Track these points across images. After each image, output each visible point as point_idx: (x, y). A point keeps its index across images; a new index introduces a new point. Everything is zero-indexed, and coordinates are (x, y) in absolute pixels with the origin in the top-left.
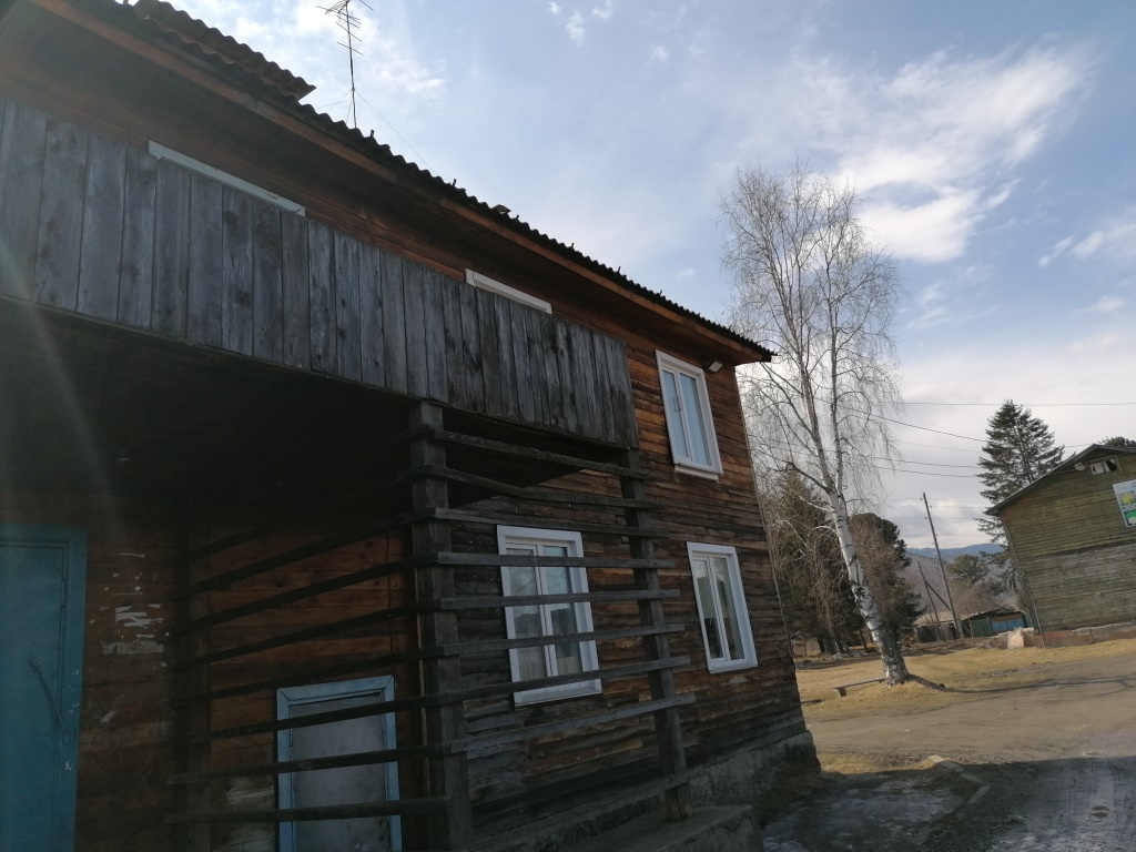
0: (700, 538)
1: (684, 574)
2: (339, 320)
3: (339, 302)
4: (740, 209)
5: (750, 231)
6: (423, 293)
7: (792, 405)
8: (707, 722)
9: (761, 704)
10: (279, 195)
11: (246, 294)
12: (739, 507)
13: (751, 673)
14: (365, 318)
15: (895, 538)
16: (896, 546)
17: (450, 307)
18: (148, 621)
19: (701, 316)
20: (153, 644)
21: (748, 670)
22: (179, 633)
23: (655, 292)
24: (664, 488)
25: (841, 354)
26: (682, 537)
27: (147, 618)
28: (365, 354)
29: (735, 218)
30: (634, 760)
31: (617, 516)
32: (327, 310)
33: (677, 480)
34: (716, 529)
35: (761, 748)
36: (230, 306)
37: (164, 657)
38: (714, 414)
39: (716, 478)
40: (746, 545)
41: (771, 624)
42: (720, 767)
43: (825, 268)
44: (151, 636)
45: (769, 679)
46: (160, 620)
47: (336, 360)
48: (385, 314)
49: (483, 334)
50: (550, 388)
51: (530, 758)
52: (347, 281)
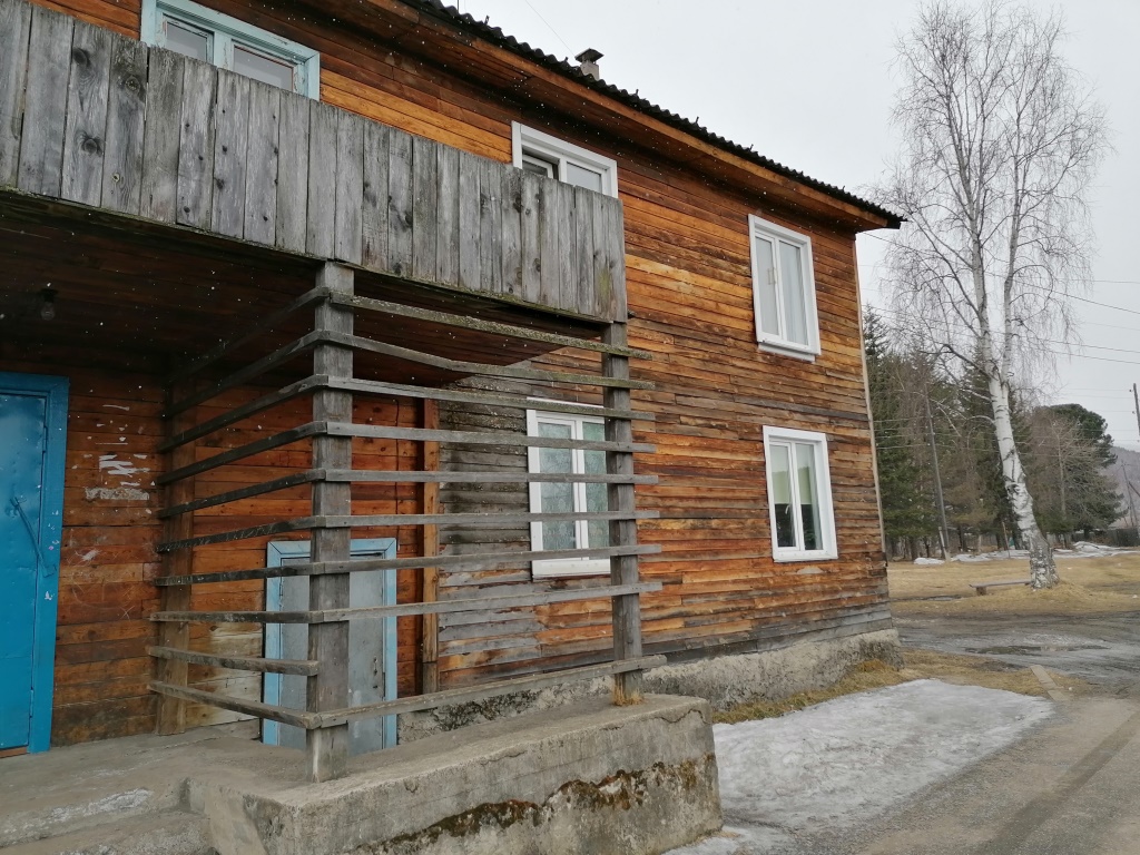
0: (782, 422)
1: (754, 459)
2: (217, 169)
3: (219, 149)
4: (919, 49)
5: (929, 75)
6: (337, 141)
7: (957, 279)
8: (766, 610)
9: (838, 596)
10: (291, 39)
11: (96, 140)
12: (837, 391)
13: (830, 566)
14: (253, 168)
15: (1101, 432)
16: (1101, 441)
17: (373, 159)
18: (133, 470)
19: (805, 175)
20: (138, 492)
21: (825, 561)
22: (165, 484)
23: (744, 146)
24: (742, 368)
25: (1026, 222)
26: (757, 420)
27: (132, 467)
28: (250, 207)
29: (913, 61)
30: (671, 639)
31: (677, 395)
32: (201, 158)
33: (760, 359)
34: (803, 413)
35: (829, 641)
36: (74, 153)
37: (149, 504)
38: (818, 288)
39: (812, 359)
40: (842, 432)
41: (862, 518)
42: (774, 654)
43: (1016, 119)
44: (137, 484)
45: (852, 573)
46: (146, 470)
47: (209, 213)
48: (282, 163)
49: (417, 189)
50: (506, 251)
51: (547, 626)
52: (232, 126)
